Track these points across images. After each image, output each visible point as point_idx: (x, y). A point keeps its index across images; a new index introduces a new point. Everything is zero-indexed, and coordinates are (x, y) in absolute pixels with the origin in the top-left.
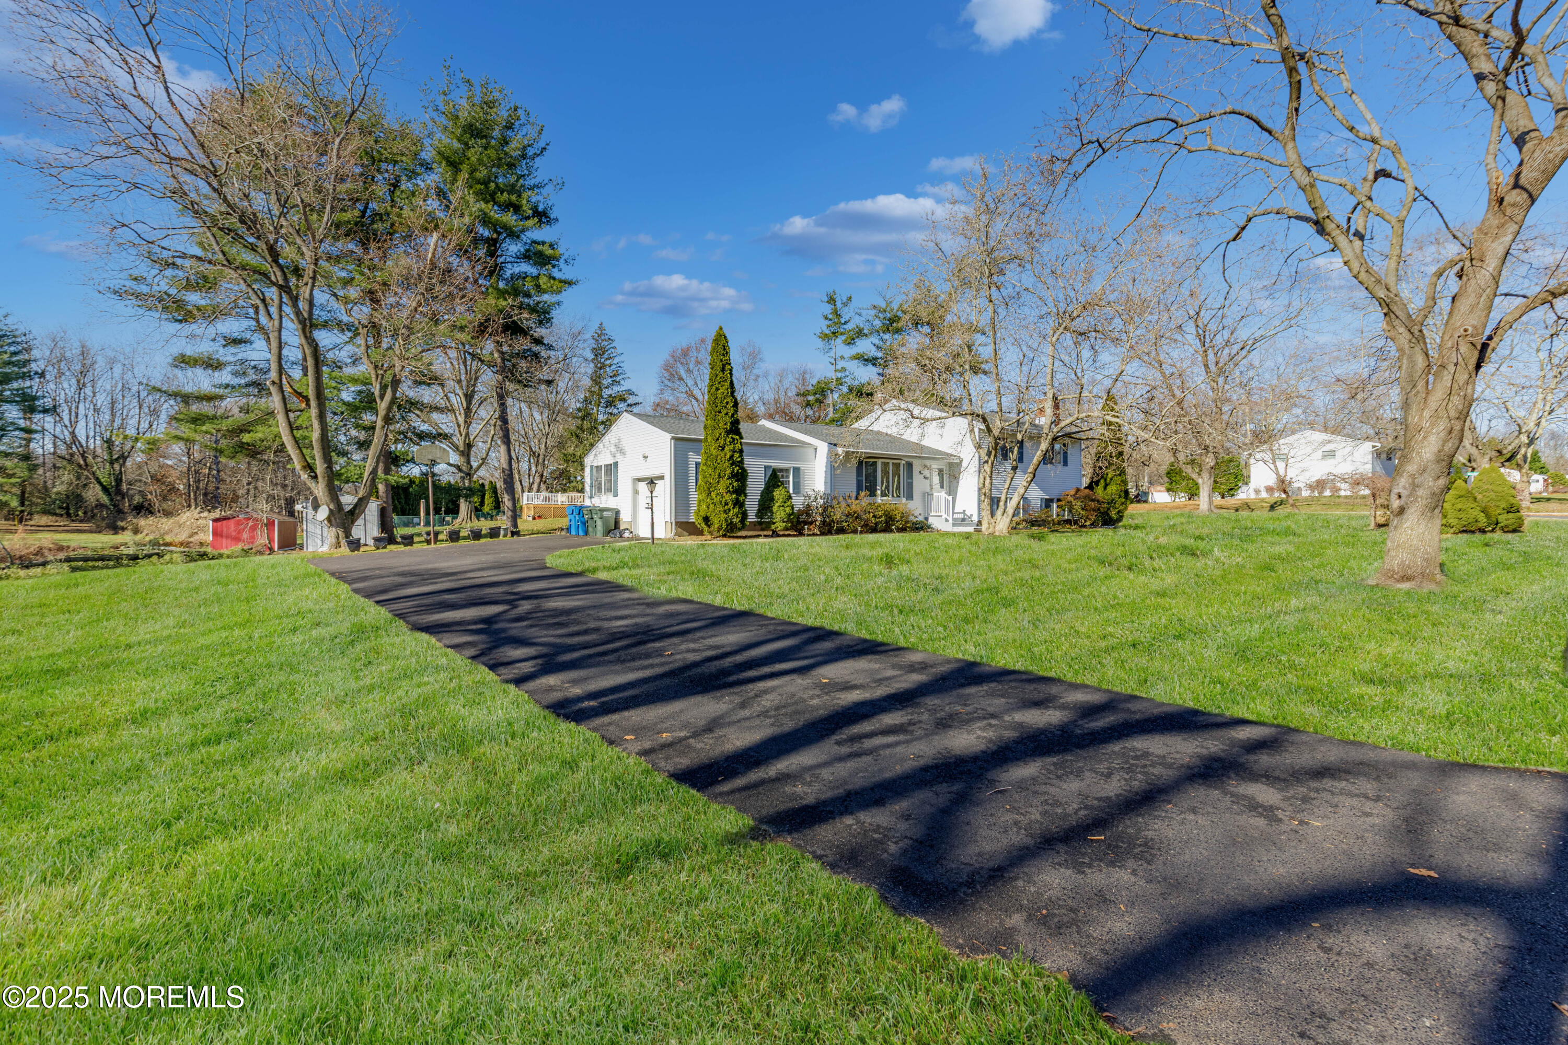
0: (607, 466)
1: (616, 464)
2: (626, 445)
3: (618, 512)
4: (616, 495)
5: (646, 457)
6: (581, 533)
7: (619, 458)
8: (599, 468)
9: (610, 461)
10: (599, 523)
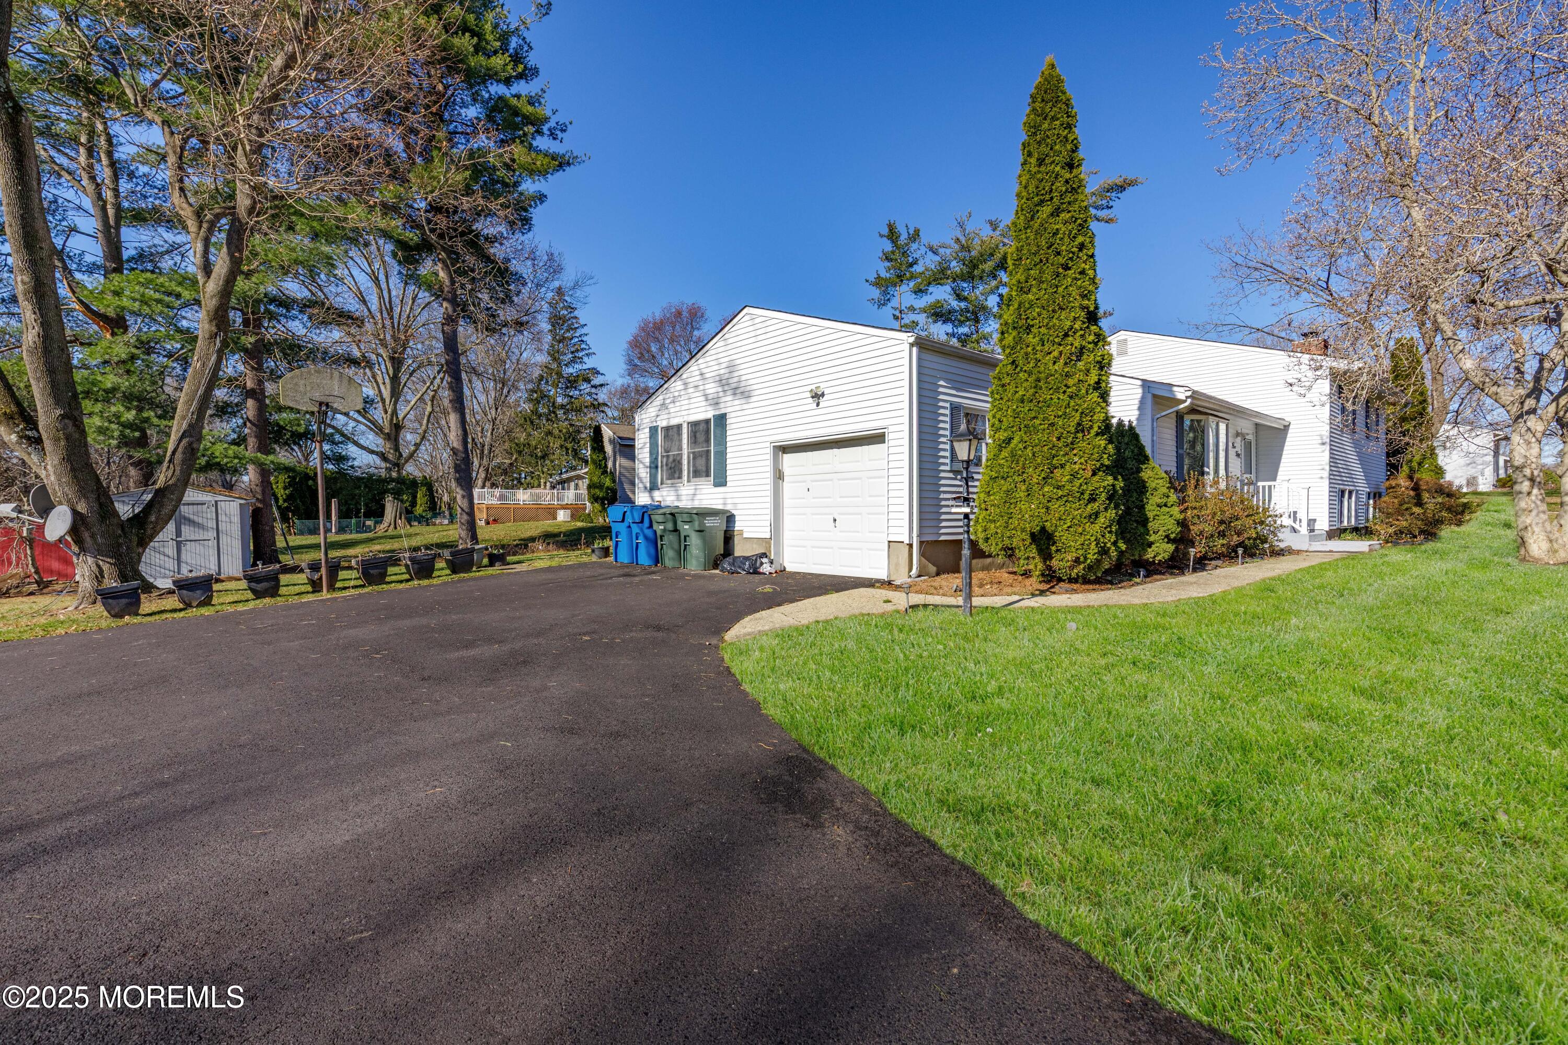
0: (694, 425)
1: (721, 419)
2: (747, 374)
3: (730, 519)
4: (721, 481)
5: (817, 396)
6: (644, 559)
7: (730, 405)
8: (672, 432)
9: (703, 412)
10: (695, 541)
